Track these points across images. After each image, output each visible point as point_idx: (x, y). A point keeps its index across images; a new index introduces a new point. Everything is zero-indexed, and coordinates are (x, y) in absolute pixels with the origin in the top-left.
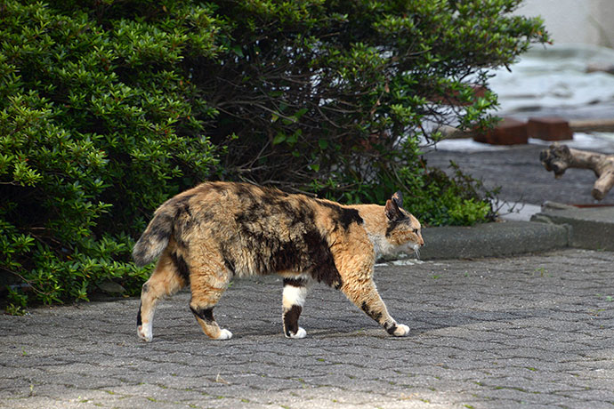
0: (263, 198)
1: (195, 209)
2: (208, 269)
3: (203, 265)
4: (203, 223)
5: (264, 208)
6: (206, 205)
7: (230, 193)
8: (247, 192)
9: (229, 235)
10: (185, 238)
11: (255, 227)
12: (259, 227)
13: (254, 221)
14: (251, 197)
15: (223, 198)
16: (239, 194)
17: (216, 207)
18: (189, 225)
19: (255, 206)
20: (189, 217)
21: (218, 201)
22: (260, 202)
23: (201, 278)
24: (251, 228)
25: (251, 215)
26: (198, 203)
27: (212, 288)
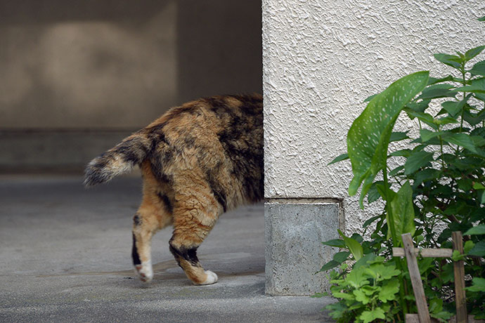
0: (243, 109)
1: (172, 137)
2: (196, 201)
3: (190, 197)
4: (186, 150)
5: (245, 121)
6: (183, 131)
7: (205, 111)
8: (222, 106)
9: (214, 161)
10: (168, 171)
11: (239, 144)
12: (244, 144)
13: (237, 138)
14: (228, 111)
15: (199, 119)
16: (214, 110)
17: (196, 130)
18: (169, 155)
19: (236, 121)
20: (167, 146)
21: (196, 124)
22: (240, 115)
23: (188, 212)
24: (237, 146)
25: (234, 132)
26: (174, 129)
27: (200, 225)
